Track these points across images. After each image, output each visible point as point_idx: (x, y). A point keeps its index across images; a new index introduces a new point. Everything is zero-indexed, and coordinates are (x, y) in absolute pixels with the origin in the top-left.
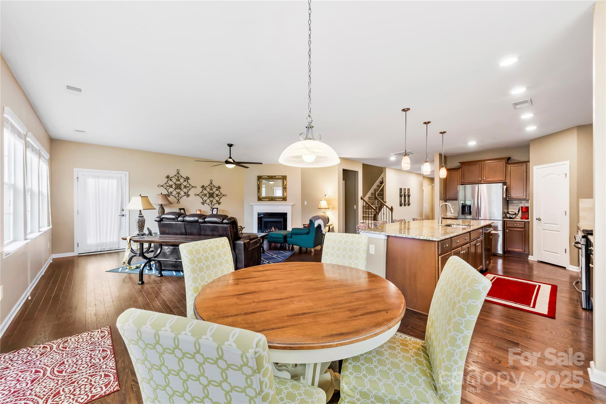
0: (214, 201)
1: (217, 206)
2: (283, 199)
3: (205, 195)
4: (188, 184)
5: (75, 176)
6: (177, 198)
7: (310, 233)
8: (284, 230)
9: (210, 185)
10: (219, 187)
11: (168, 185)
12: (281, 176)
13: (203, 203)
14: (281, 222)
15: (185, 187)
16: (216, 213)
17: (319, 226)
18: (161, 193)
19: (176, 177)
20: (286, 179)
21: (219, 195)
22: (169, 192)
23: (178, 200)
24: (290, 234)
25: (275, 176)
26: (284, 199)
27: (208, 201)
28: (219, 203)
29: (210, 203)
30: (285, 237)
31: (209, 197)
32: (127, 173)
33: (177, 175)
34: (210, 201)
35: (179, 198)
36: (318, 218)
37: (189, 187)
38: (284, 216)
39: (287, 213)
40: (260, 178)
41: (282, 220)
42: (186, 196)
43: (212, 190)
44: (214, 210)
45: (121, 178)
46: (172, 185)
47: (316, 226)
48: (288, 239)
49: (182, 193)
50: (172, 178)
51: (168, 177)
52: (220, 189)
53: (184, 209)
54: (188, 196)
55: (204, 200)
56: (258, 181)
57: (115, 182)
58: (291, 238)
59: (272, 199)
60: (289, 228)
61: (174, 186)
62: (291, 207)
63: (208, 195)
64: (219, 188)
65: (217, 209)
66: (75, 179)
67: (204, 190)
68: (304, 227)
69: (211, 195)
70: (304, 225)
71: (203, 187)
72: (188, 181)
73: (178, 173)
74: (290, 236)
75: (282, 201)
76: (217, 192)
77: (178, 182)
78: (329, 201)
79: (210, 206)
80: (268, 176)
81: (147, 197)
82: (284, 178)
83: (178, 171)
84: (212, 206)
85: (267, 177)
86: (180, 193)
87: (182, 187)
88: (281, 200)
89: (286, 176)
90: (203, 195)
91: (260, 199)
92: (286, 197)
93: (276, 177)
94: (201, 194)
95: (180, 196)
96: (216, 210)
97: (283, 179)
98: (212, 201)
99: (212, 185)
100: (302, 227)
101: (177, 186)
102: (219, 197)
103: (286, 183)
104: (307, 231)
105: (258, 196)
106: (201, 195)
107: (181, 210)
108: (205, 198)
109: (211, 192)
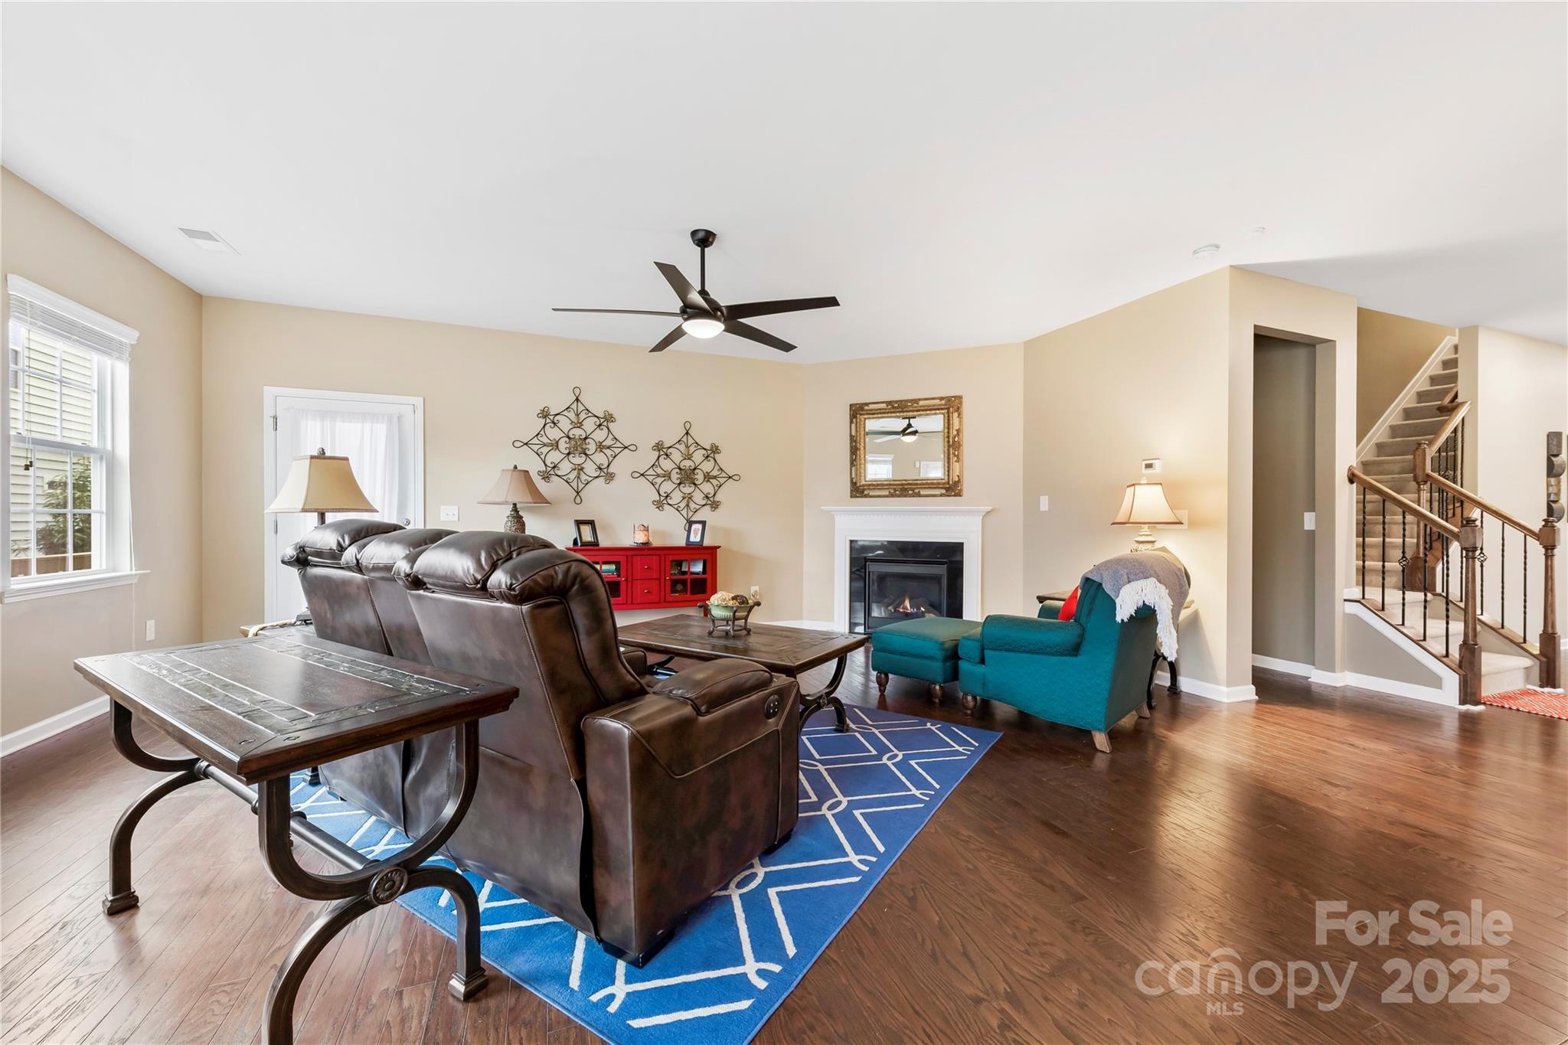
0: (698, 498)
1: (704, 514)
2: (947, 489)
3: (667, 476)
4: (611, 436)
5: (268, 412)
6: (574, 485)
7: (1085, 648)
8: (947, 616)
9: (684, 439)
10: (715, 450)
11: (546, 440)
12: (941, 399)
13: (659, 505)
14: (937, 579)
15: (601, 447)
16: (698, 539)
17: (1146, 616)
18: (515, 467)
19: (572, 415)
20: (958, 410)
21: (715, 477)
22: (549, 464)
23: (578, 493)
24: (978, 645)
25: (916, 401)
26: (951, 488)
27: (676, 497)
28: (715, 506)
29: (683, 505)
30: (953, 655)
31: (680, 484)
32: (418, 401)
33: (574, 406)
34: (684, 498)
35: (581, 486)
36: (1136, 569)
37: (614, 448)
38: (950, 556)
39: (963, 543)
40: (858, 411)
41: (941, 570)
42: (601, 480)
43: (689, 457)
44: (694, 527)
45: (399, 418)
46: (557, 443)
47: (1125, 610)
48: (964, 665)
49: (590, 469)
50: (557, 418)
51: (544, 414)
52: (717, 456)
53: (591, 523)
54: (610, 477)
55: (662, 493)
56: (851, 422)
57: (381, 429)
58: (982, 661)
59: (903, 489)
60: (974, 610)
61: (563, 445)
62: (978, 520)
63: (675, 476)
64: (714, 452)
65: (704, 523)
66: (268, 423)
67: (661, 458)
68: (1044, 612)
69: (688, 477)
70: (1041, 599)
71: (659, 447)
72: (611, 425)
73: (577, 400)
74: (976, 655)
75: (941, 495)
76: (707, 466)
77: (577, 432)
78: (1173, 490)
79: (684, 512)
80: (889, 403)
81: (346, 459)
82: (951, 406)
83: (577, 392)
84: (691, 514)
85: (884, 406)
86: (582, 469)
87: (591, 447)
88: (938, 492)
89: (960, 397)
90: (658, 476)
91: (858, 490)
92: (957, 483)
93: (921, 403)
94: (651, 472)
95: (583, 477)
96: (699, 527)
97: (948, 409)
98: (689, 498)
99: (691, 441)
100: (1032, 611)
101: (573, 443)
102: (714, 481)
103: (961, 423)
104: (1066, 635)
105: (852, 479)
106: (651, 475)
107: (582, 527)
108: (667, 487)
109: (687, 464)
